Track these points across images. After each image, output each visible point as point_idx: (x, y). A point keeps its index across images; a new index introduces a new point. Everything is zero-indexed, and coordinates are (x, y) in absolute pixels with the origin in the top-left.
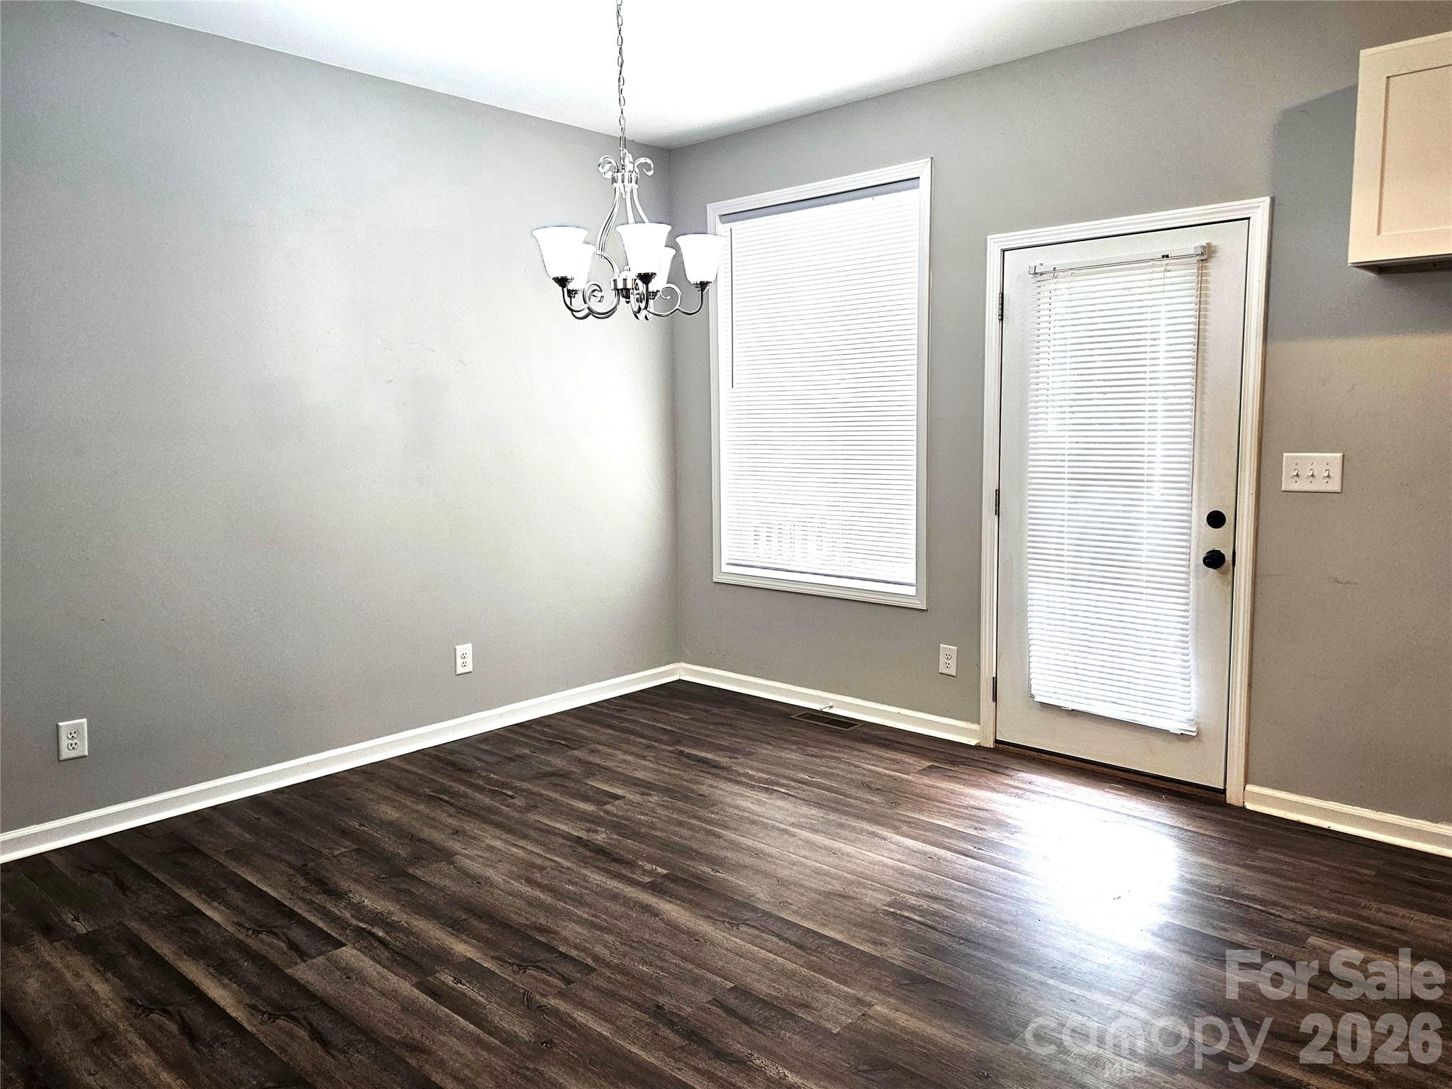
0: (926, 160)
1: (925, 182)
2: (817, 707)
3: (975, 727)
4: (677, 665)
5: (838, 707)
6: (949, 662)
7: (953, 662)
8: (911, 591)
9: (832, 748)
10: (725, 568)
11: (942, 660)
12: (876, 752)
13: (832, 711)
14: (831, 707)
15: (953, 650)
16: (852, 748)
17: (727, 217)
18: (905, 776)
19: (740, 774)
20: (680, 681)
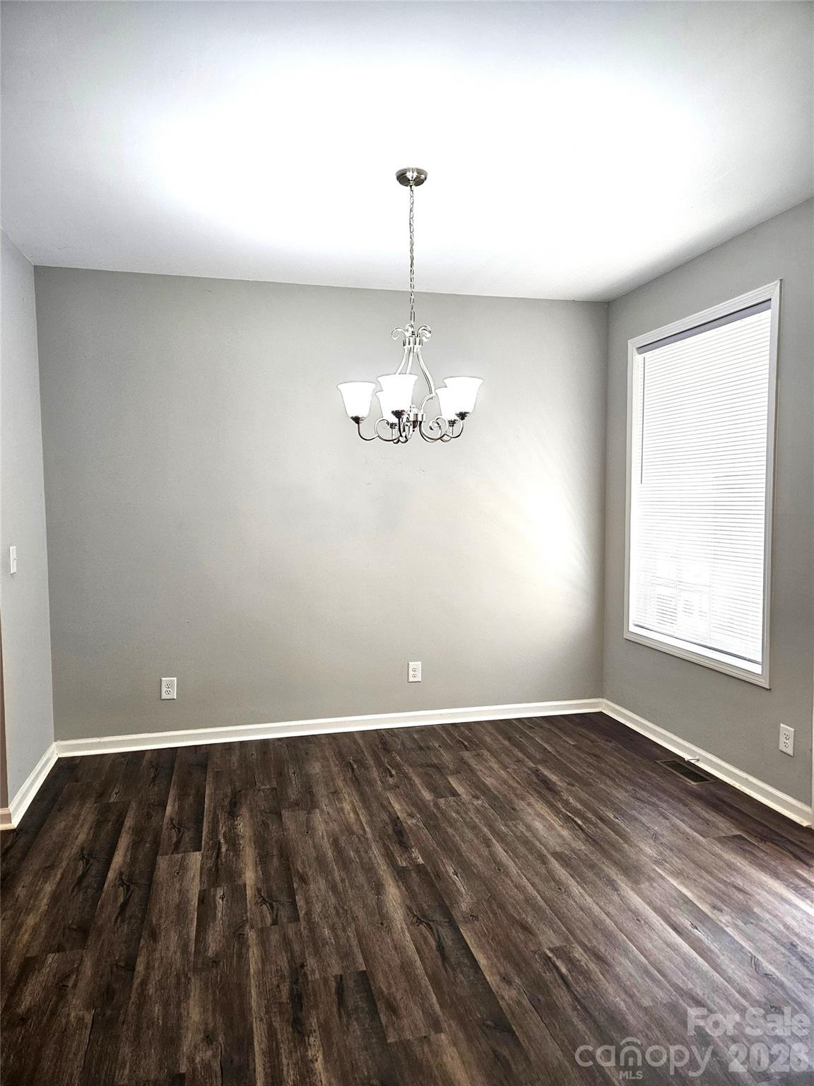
0: (776, 282)
1: (775, 303)
2: (687, 757)
3: (807, 809)
4: (601, 700)
5: (702, 761)
6: (787, 741)
7: (790, 742)
8: (757, 669)
9: (661, 795)
10: (632, 629)
11: (782, 739)
12: (698, 809)
13: (698, 764)
14: (698, 760)
15: (791, 731)
16: (680, 800)
17: (642, 349)
18: (701, 838)
19: (561, 800)
20: (601, 713)
